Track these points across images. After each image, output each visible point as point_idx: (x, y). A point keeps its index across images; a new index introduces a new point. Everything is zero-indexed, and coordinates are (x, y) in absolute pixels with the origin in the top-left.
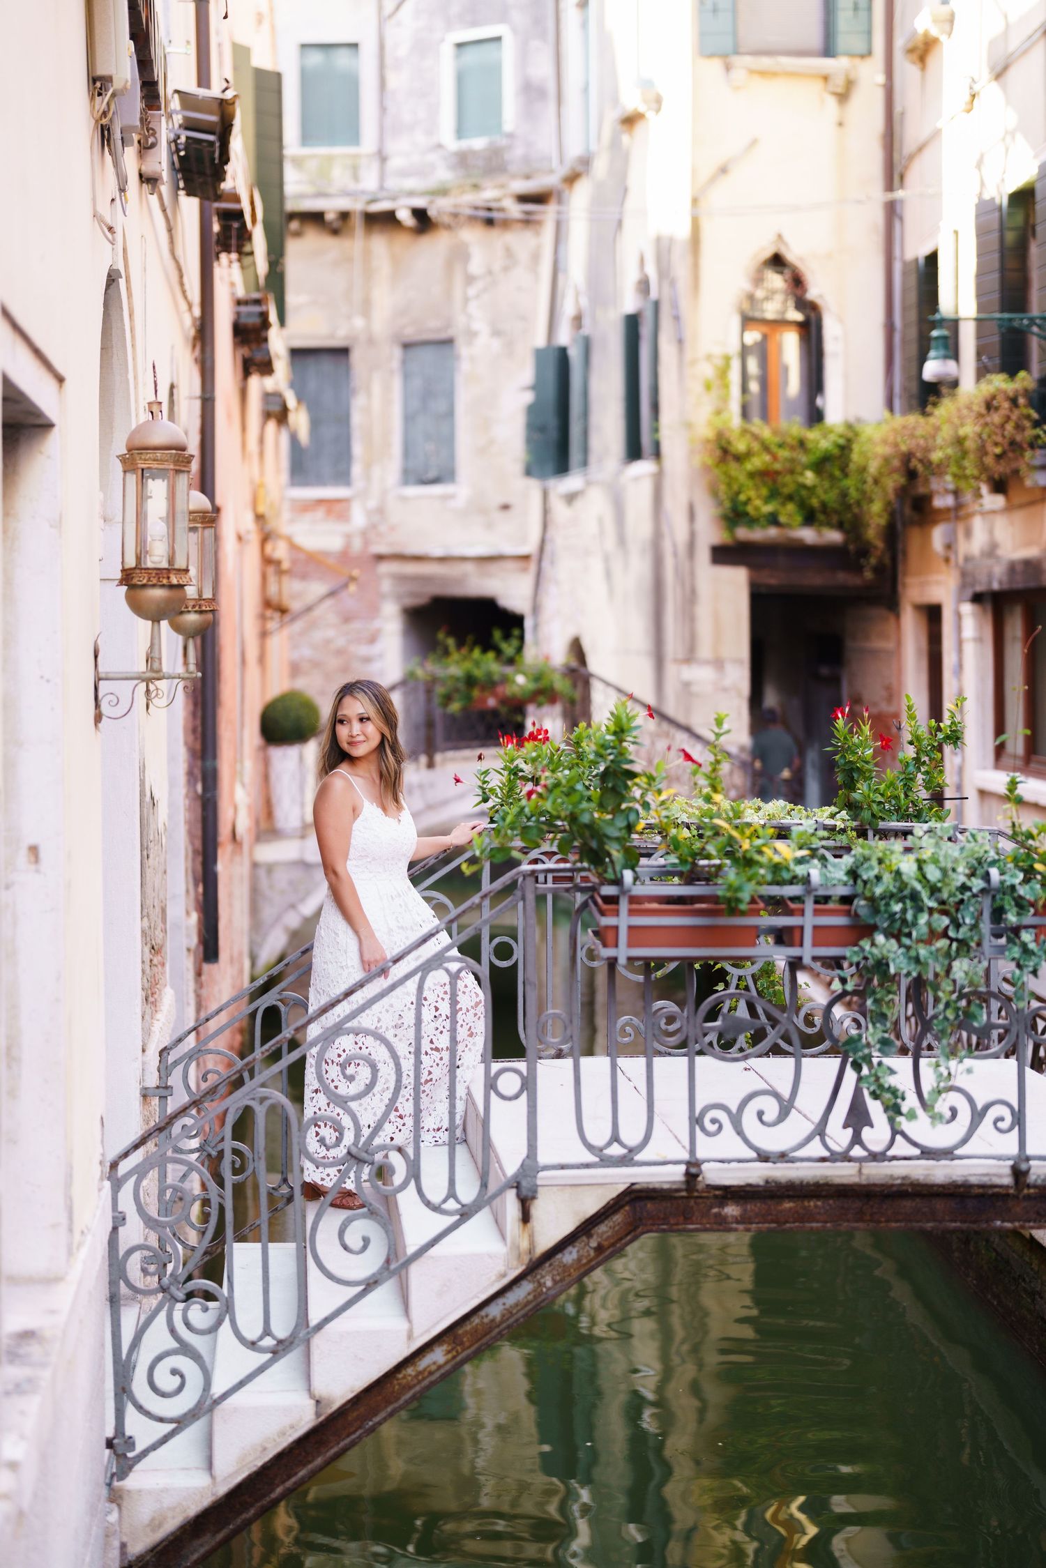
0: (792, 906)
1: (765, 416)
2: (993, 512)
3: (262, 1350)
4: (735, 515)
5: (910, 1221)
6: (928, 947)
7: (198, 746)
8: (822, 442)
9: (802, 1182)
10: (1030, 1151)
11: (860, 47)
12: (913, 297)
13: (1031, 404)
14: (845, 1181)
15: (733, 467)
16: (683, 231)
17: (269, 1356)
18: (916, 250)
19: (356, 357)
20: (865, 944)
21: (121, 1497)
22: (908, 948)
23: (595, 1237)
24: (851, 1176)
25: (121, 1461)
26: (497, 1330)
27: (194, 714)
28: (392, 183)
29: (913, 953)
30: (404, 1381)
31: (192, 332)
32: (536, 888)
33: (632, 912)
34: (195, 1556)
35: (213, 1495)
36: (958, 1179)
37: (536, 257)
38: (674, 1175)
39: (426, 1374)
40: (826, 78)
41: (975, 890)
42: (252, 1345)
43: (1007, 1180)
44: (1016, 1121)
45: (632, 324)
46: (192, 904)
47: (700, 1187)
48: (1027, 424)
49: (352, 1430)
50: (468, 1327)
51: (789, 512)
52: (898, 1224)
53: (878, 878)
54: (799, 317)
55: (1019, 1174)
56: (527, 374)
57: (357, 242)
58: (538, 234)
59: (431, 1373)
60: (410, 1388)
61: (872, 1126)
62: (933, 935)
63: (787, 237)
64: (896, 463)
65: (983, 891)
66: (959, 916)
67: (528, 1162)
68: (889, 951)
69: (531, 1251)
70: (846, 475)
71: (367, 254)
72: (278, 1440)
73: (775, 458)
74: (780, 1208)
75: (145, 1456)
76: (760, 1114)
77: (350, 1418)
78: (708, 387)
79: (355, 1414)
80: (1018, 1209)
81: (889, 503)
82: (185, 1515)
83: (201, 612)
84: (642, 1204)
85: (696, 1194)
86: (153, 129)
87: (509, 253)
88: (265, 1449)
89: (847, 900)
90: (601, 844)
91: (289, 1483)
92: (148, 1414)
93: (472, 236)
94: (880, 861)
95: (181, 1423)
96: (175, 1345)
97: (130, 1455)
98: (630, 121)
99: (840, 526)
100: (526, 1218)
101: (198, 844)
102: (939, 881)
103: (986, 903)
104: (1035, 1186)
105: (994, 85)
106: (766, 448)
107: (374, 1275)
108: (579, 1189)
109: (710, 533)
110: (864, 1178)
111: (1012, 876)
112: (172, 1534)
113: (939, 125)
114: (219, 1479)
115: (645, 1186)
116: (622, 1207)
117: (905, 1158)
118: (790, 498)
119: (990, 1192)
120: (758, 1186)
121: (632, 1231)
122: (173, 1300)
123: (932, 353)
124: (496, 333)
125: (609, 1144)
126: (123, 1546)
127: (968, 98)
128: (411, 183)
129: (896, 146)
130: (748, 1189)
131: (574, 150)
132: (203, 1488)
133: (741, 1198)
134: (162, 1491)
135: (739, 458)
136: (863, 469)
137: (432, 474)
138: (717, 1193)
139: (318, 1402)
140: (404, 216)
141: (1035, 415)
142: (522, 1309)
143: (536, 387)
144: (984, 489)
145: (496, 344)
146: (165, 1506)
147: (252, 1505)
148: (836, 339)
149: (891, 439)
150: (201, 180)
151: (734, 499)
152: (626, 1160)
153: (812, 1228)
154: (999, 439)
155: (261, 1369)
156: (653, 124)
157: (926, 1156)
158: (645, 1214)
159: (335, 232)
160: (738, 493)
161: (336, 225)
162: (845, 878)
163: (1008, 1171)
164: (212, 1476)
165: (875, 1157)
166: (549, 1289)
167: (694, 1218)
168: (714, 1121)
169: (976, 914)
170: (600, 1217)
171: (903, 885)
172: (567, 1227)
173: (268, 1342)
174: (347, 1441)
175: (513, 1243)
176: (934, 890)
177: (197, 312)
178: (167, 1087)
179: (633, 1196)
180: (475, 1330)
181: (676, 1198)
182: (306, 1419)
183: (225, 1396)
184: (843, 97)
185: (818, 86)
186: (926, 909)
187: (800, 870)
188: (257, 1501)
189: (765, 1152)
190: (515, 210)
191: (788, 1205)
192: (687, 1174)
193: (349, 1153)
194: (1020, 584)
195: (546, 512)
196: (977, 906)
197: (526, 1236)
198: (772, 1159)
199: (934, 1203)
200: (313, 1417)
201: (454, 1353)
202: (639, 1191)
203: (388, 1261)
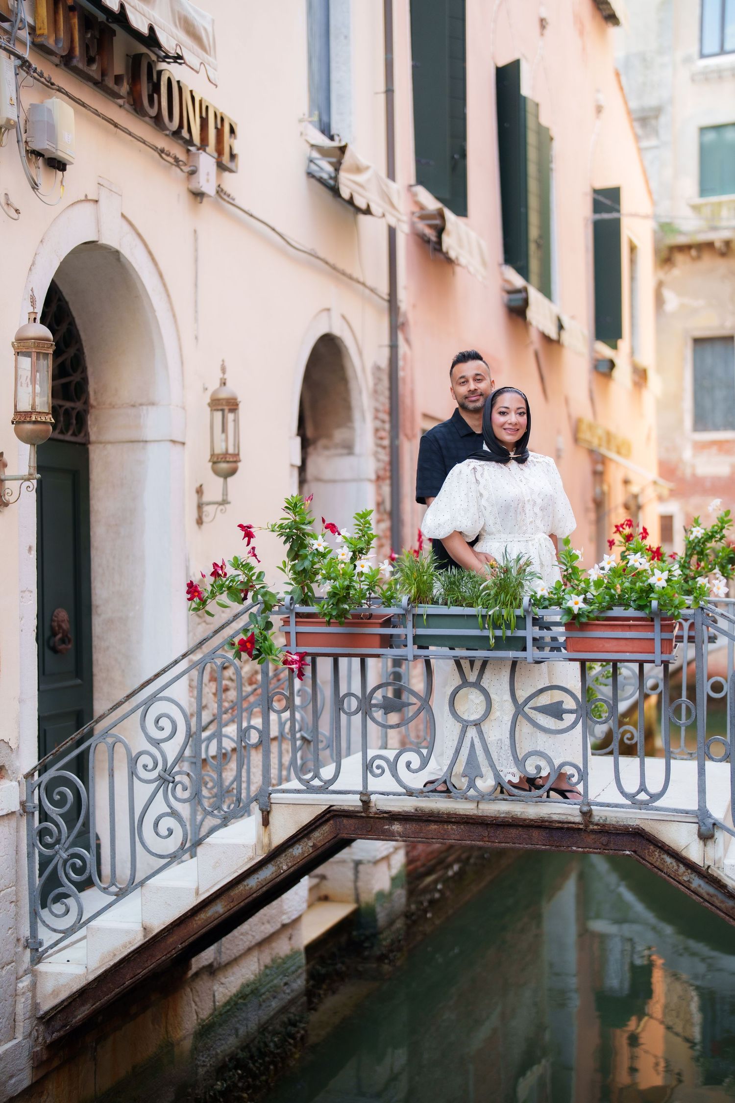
3: (111, 894)
5: (517, 843)
9: (438, 813)
10: (591, 798)
14: (469, 813)
21: (36, 975)
23: (312, 839)
24: (472, 809)
25: (35, 953)
26: (253, 895)
30: (199, 922)
34: (79, 1017)
35: (86, 980)
36: (545, 816)
38: (355, 800)
39: (212, 918)
42: (104, 890)
47: (373, 810)
49: (171, 950)
50: (237, 891)
55: (585, 816)
59: (216, 919)
60: (203, 927)
67: (264, 787)
69: (270, 844)
72: (122, 950)
74: (428, 829)
76: (408, 765)
77: (168, 942)
79: (171, 940)
80: (589, 840)
82: (71, 990)
84: (339, 819)
85: (371, 815)
92: (47, 926)
95: (65, 934)
97: (40, 950)
100: (266, 822)
104: (597, 824)
107: (175, 852)
108: (298, 807)
110: (480, 811)
114: (89, 971)
115: (339, 807)
116: (327, 821)
119: (566, 826)
120: (412, 813)
121: (334, 836)
125: (312, 778)
126: (35, 1006)
130: (405, 814)
132: (80, 975)
133: (402, 819)
134: (58, 974)
138: (385, 815)
139: (145, 929)
142: (270, 882)
146: (59, 985)
152: (323, 790)
155: (110, 905)
158: (342, 826)
163: (578, 813)
164: (87, 969)
166: (286, 870)
167: (373, 831)
168: (378, 767)
170: (313, 825)
172: (291, 831)
173: (113, 889)
175: (259, 838)
179: (332, 814)
180: (241, 893)
181: (360, 817)
182: (139, 940)
183: (90, 919)
189: (410, 789)
191: (433, 827)
192: (363, 801)
193: (160, 775)
197: (267, 834)
198: (414, 795)
199: (531, 831)
200: (142, 938)
201: (229, 907)
202: (334, 811)
203: (182, 844)
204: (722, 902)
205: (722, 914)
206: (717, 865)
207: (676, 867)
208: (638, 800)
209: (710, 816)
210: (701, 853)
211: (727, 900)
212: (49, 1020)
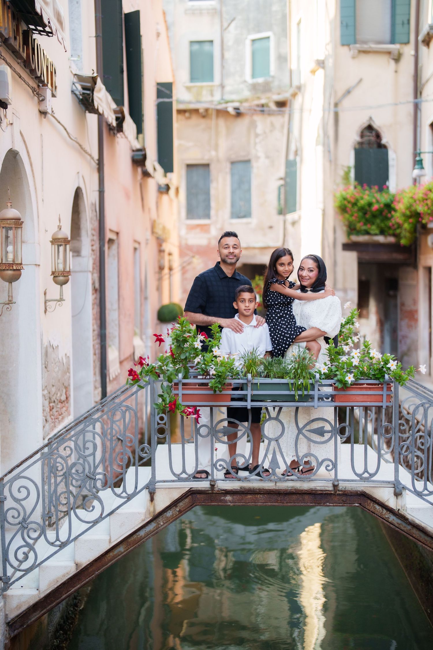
3: (56, 546)
9: (254, 489)
10: (339, 477)
11: (405, 39)
14: (271, 488)
17: (59, 548)
19: (212, 167)
21: (6, 598)
23: (178, 507)
24: (273, 486)
25: (5, 585)
26: (143, 541)
28: (227, 98)
30: (109, 558)
34: (33, 619)
35: (39, 597)
36: (313, 488)
37: (282, 126)
38: (206, 486)
39: (117, 555)
40: (389, 53)
42: (52, 544)
43: (331, 488)
47: (216, 489)
49: (91, 575)
50: (132, 539)
51: (374, 229)
52: (291, 504)
55: (335, 486)
57: (213, 122)
58: (283, 116)
59: (119, 555)
60: (111, 560)
61: (279, 468)
63: (374, 118)
67: (152, 479)
69: (154, 512)
71: (217, 126)
72: (62, 578)
74: (246, 498)
75: (14, 583)
77: (90, 571)
78: (342, 179)
79: (91, 569)
80: (336, 499)
82: (28, 605)
84: (195, 495)
85: (215, 492)
87: (272, 124)
91: (67, 594)
92: (15, 568)
93: (258, 118)
95: (27, 572)
96: (24, 544)
97: (9, 583)
98: (314, 71)
99: (393, 235)
100: (152, 500)
104: (341, 491)
107: (96, 519)
108: (172, 490)
109: (342, 238)
110: (277, 487)
112: (24, 611)
114: (41, 592)
115: (196, 489)
116: (188, 496)
117: (292, 480)
119: (324, 492)
120: (238, 490)
121: (192, 505)
122: (23, 528)
123: (416, 166)
124: (267, 157)
125: (181, 473)
126: (6, 615)
128: (234, 97)
129: (419, 80)
130: (234, 491)
131: (296, 83)
132: (35, 595)
133: (232, 494)
134: (20, 596)
137: (242, 214)
138: (223, 492)
139: (77, 564)
140: (231, 110)
142: (153, 533)
145: (267, 162)
146: (22, 601)
147: (55, 601)
148: (393, 159)
152: (188, 479)
153: (258, 505)
155: (55, 553)
158: (196, 499)
159: (204, 117)
161: (204, 114)
163: (331, 485)
164: (39, 591)
165: (280, 479)
166: (162, 526)
167: (214, 501)
168: (220, 466)
170: (179, 500)
172: (168, 503)
173: (58, 543)
174: (89, 579)
175: (148, 509)
179: (191, 492)
180: (135, 539)
181: (208, 493)
182: (73, 571)
183: (42, 562)
184: (397, 60)
185: (386, 57)
190: (273, 107)
191: (249, 496)
192: (211, 485)
193: (86, 476)
195: (285, 229)
197: (152, 506)
198: (242, 480)
199: (304, 496)
200: (75, 570)
201: (127, 548)
202: (193, 491)
203: (101, 515)
204: (405, 527)
205: (405, 534)
206: (403, 509)
207: (381, 511)
208: (363, 477)
209: (401, 484)
210: (395, 503)
211: (407, 526)
212: (13, 623)
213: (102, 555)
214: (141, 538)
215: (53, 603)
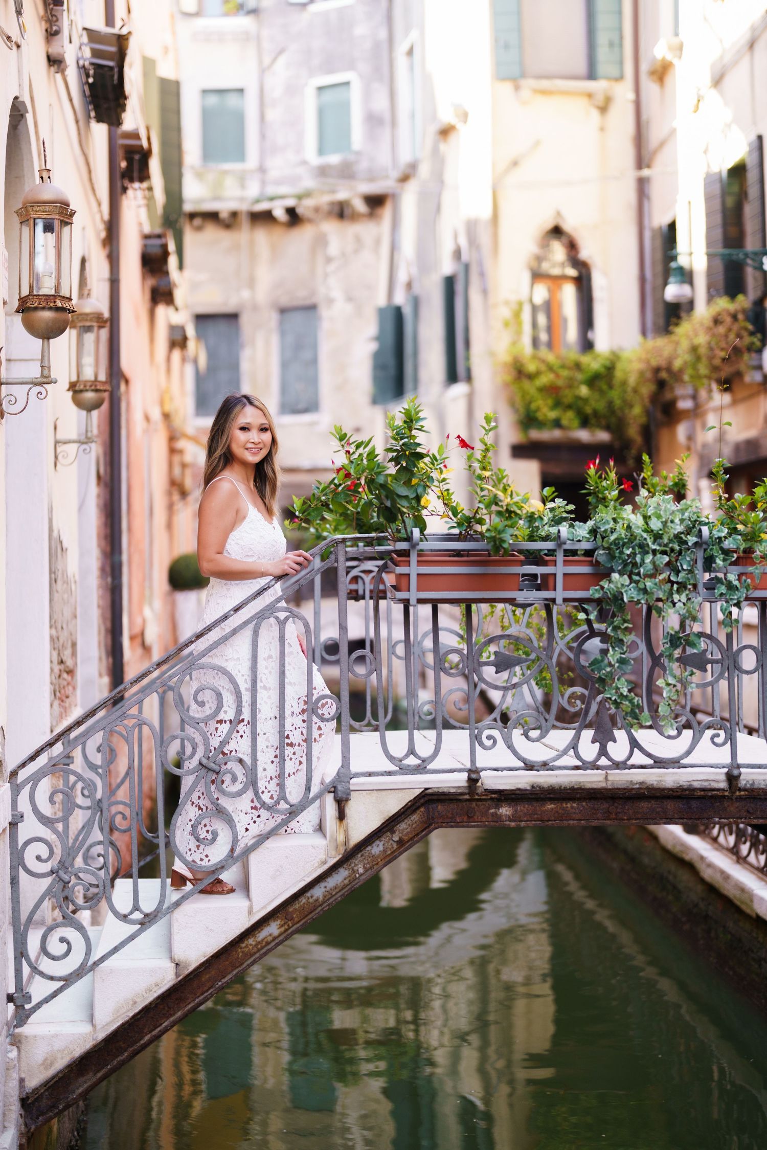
0: (547, 558)
1: (550, 345)
2: (722, 408)
3: (133, 922)
4: (529, 420)
5: (647, 819)
6: (653, 580)
7: (108, 549)
8: (593, 364)
9: (560, 787)
10: (740, 760)
11: (615, 72)
12: (659, 255)
13: (747, 319)
14: (594, 786)
15: (526, 384)
16: (485, 213)
18: (660, 220)
19: (245, 320)
20: (605, 584)
21: (20, 1041)
22: (637, 582)
23: (397, 833)
24: (600, 782)
25: (20, 1011)
26: (320, 908)
27: (106, 524)
28: (271, 190)
29: (641, 586)
30: (247, 950)
31: (103, 234)
32: (346, 552)
33: (420, 563)
35: (93, 1040)
36: (684, 784)
37: (378, 242)
38: (460, 780)
39: (264, 943)
40: (590, 96)
41: (690, 544)
42: (124, 918)
43: (723, 785)
44: (729, 736)
45: (450, 283)
46: (104, 671)
47: (479, 791)
48: (745, 334)
49: (206, 988)
50: (297, 906)
51: (569, 418)
53: (613, 531)
54: (572, 272)
55: (732, 778)
56: (372, 329)
57: (244, 234)
58: (379, 224)
59: (268, 943)
60: (252, 955)
61: (615, 741)
62: (656, 571)
63: (563, 213)
64: (649, 375)
65: (696, 544)
66: (679, 564)
67: (342, 770)
68: (623, 585)
69: (346, 843)
70: (611, 387)
71: (252, 243)
72: (146, 995)
73: (557, 376)
74: (543, 809)
75: (39, 1008)
76: (526, 732)
77: (203, 979)
78: (506, 324)
79: (207, 976)
80: (733, 809)
81: (644, 406)
82: (71, 1056)
83: (97, 391)
84: (434, 805)
85: (476, 797)
86: (56, 16)
87: (358, 240)
88: (135, 1003)
89: (589, 553)
90: (394, 502)
91: (154, 1033)
92: (42, 974)
93: (330, 228)
94: (615, 520)
95: (68, 980)
96: (63, 918)
97: (27, 1007)
98: (445, 132)
99: (608, 428)
100: (341, 816)
101: (109, 624)
102: (661, 530)
103: (700, 555)
104: (745, 790)
105: (714, 92)
106: (551, 368)
107: (221, 861)
108: (384, 793)
109: (509, 434)
110: (609, 783)
111: (719, 531)
112: (61, 1071)
113: (675, 124)
114: (98, 1027)
115: (436, 790)
116: (418, 808)
117: (642, 767)
118: (569, 407)
119: (710, 794)
120: (526, 790)
121: (428, 827)
122: (61, 882)
123: (671, 279)
124: (349, 299)
125: (407, 756)
126: (22, 1081)
127: (696, 102)
128: (283, 190)
129: (643, 145)
130: (518, 792)
131: (405, 157)
132: (86, 1034)
133: (513, 800)
134: (53, 1037)
135: (531, 377)
136: (624, 383)
137: (301, 406)
138: (493, 796)
139: (177, 964)
140: (279, 213)
141: (750, 327)
142: (340, 891)
143: (379, 338)
144: (714, 386)
145: (349, 308)
146: (55, 1048)
147: (126, 1051)
148: (602, 288)
149: (644, 356)
150: (105, 106)
151: (527, 406)
152: (420, 769)
153: (569, 824)
154: (723, 345)
155: (132, 938)
156: (463, 132)
157: (659, 765)
158: (436, 814)
159: (228, 226)
160: (530, 403)
161: (227, 222)
162: (588, 536)
163: (723, 777)
164: (93, 1025)
165: (617, 765)
166: (361, 875)
167: (476, 817)
168: (489, 737)
169: (692, 563)
170: (400, 816)
171: (632, 537)
172: (373, 823)
173: (137, 916)
174: (202, 997)
175: (332, 837)
176: (657, 537)
177: (106, 217)
178: (68, 757)
179: (426, 799)
180: (303, 908)
181: (461, 801)
182: (167, 978)
183: (103, 959)
184: (603, 109)
185: (583, 102)
186: (650, 551)
187: (554, 530)
188: (129, 1046)
189: (530, 761)
190: (360, 206)
191: (550, 806)
192: (469, 780)
193: (200, 763)
194: (744, 458)
196: (692, 556)
197: (342, 831)
198: (535, 768)
199: (665, 803)
200: (173, 976)
201: (286, 927)
202: (432, 794)
203: (232, 850)
212: (36, 1100)
213: (232, 941)
214: (317, 904)
215: (122, 1053)
